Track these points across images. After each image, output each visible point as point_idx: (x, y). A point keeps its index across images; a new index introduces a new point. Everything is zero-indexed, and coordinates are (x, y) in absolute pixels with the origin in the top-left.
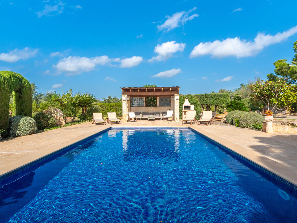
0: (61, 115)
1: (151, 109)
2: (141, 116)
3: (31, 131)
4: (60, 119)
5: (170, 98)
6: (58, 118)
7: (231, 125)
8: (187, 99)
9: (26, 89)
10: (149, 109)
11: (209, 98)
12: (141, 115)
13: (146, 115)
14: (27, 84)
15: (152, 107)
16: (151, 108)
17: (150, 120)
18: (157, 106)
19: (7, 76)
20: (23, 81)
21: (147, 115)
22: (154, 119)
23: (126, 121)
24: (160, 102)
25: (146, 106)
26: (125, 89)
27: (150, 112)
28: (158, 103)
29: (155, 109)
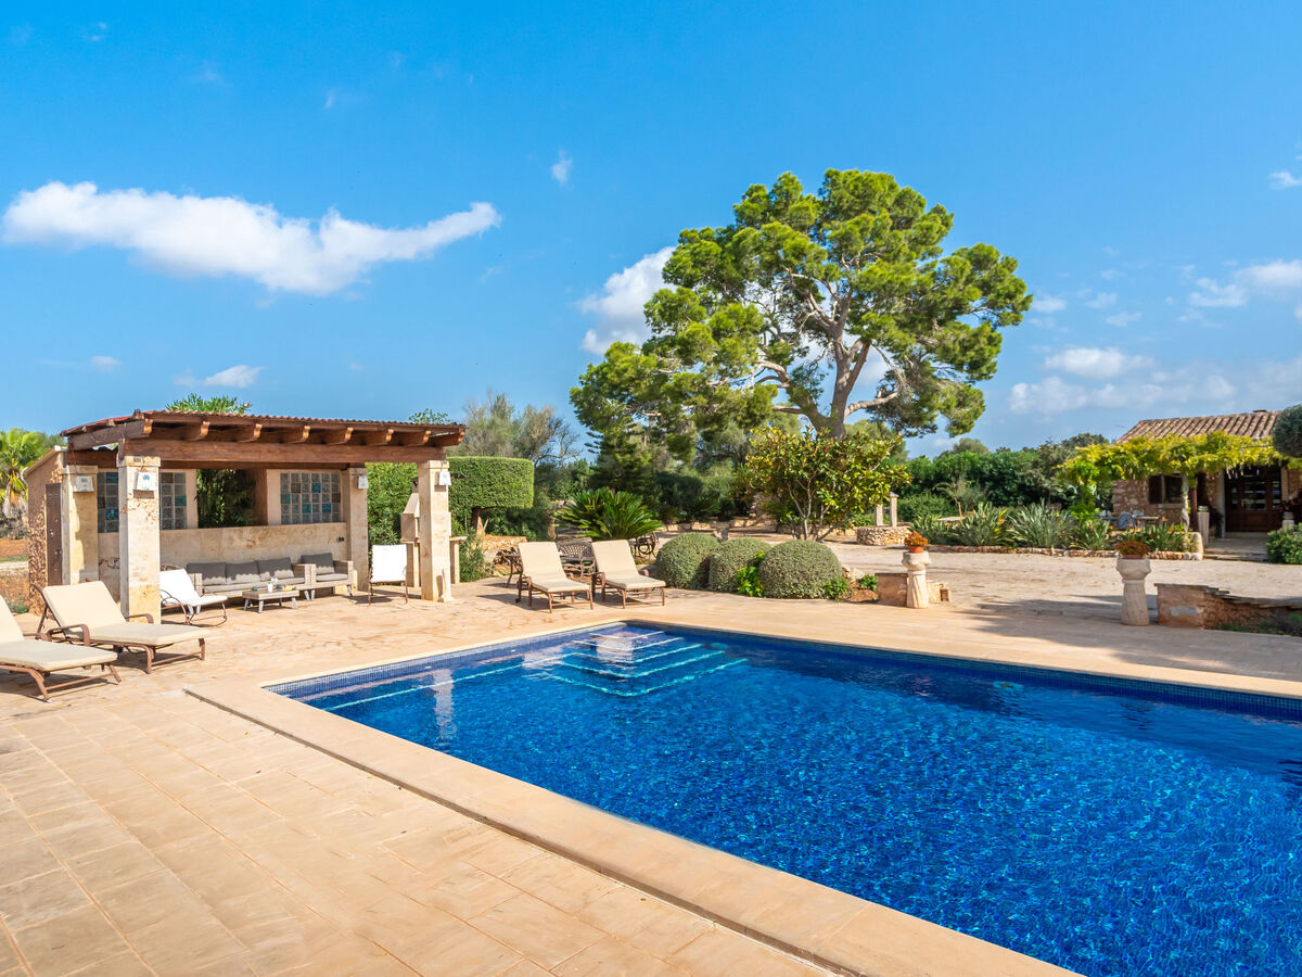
1: (237, 542)
5: (336, 479)
7: (703, 593)
10: (225, 544)
11: (462, 477)
15: (241, 532)
16: (235, 537)
18: (266, 524)
21: (221, 579)
24: (284, 498)
26: (161, 420)
27: (229, 556)
28: (274, 507)
29: (258, 542)
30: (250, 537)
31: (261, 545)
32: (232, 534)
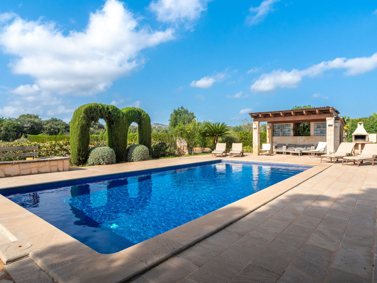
0: (184, 145)
1: (301, 140)
2: (284, 149)
3: (142, 157)
4: (183, 149)
6: (182, 148)
8: (360, 124)
9: (145, 121)
10: (298, 140)
12: (284, 147)
13: (292, 148)
14: (146, 116)
15: (302, 137)
17: (295, 154)
18: (310, 135)
19: (125, 112)
20: (143, 114)
22: (299, 154)
23: (256, 154)
24: (315, 129)
25: (295, 135)
27: (298, 143)
28: (312, 132)
29: (306, 140)
30: (304, 139)
31: (307, 141)
32: (300, 138)
